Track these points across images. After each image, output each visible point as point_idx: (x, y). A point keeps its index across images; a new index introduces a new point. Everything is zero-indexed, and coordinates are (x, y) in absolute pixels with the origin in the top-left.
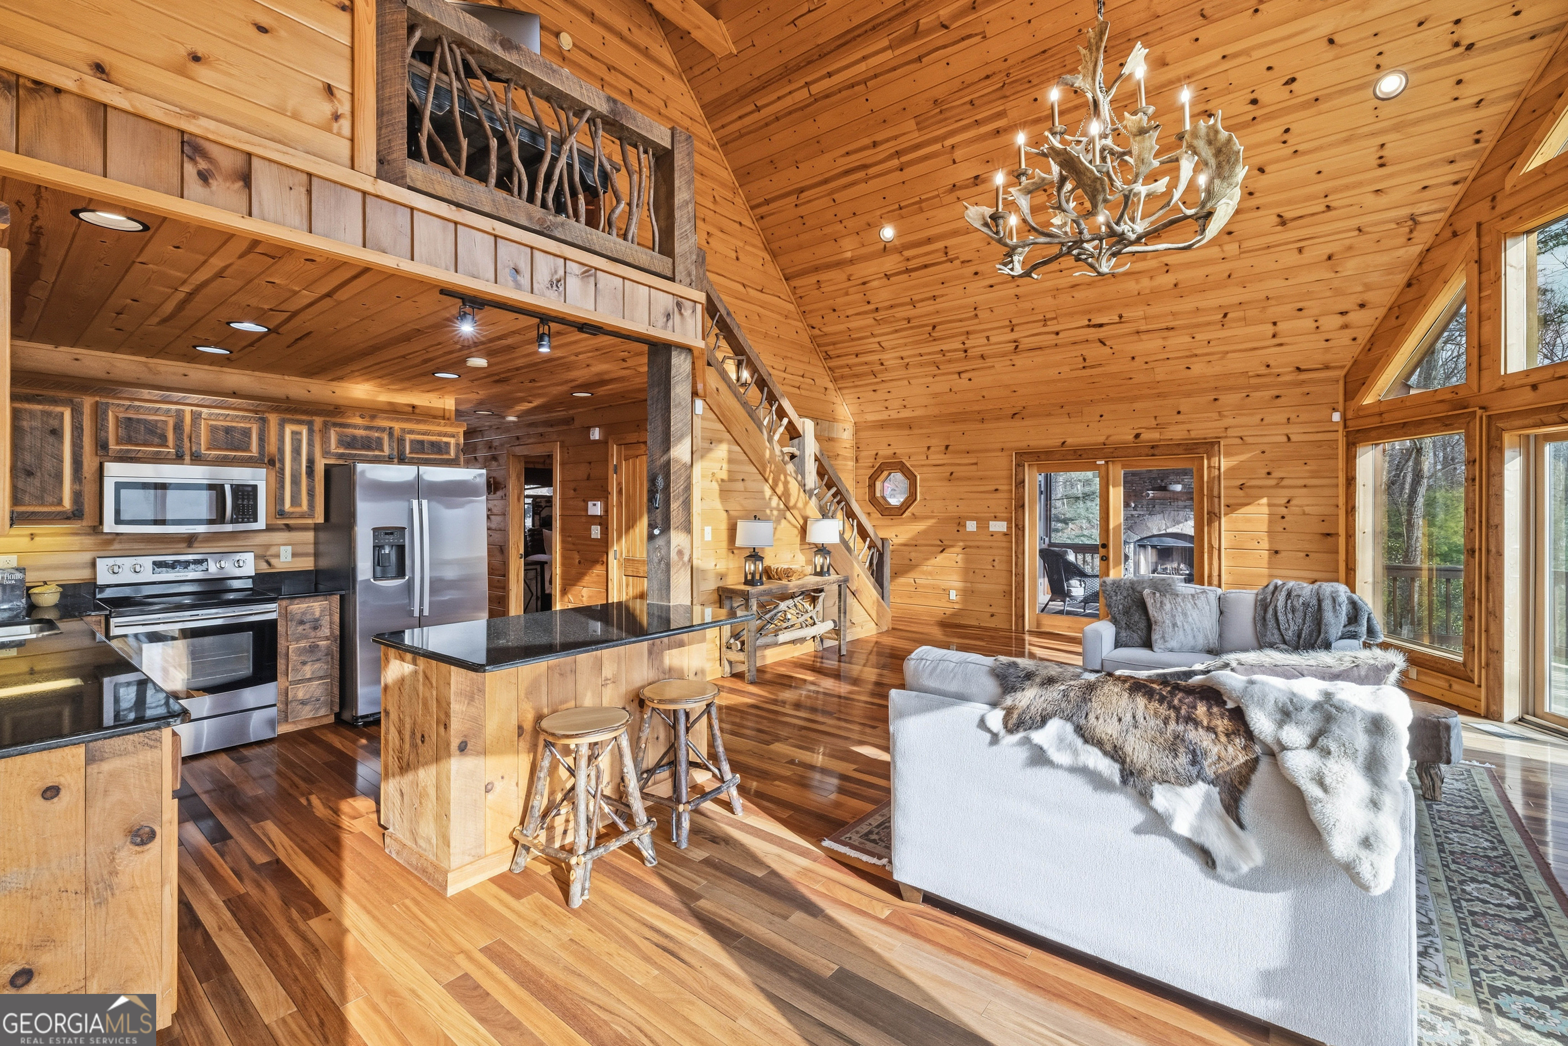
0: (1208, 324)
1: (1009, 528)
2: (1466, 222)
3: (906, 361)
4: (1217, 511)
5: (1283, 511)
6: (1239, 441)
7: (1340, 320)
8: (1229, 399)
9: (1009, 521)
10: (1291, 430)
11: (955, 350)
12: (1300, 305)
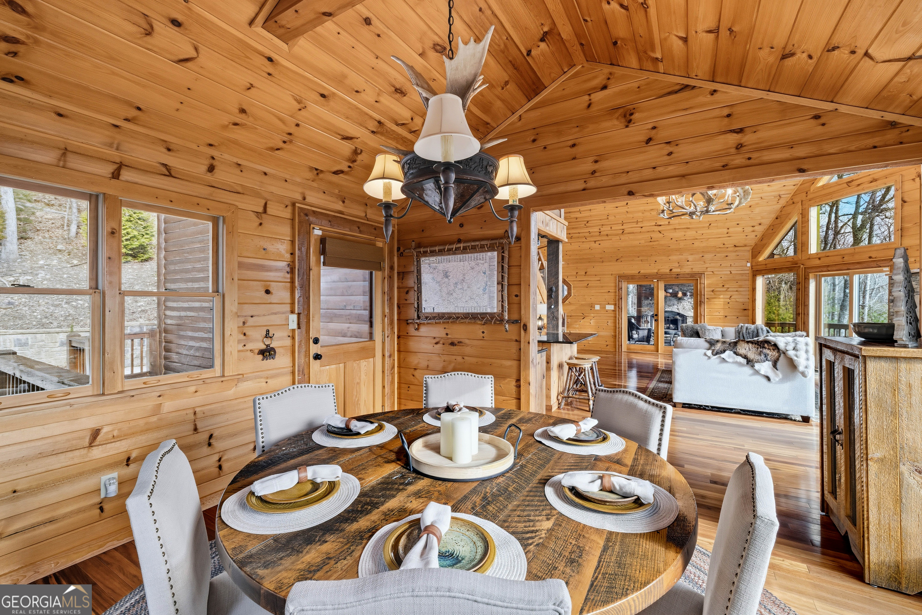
0: (704, 227)
1: (615, 308)
2: (797, 199)
3: (571, 235)
4: (703, 301)
5: (729, 300)
6: (712, 273)
7: (752, 229)
8: (708, 256)
9: (615, 305)
10: (732, 269)
11: (595, 232)
12: (738, 223)
